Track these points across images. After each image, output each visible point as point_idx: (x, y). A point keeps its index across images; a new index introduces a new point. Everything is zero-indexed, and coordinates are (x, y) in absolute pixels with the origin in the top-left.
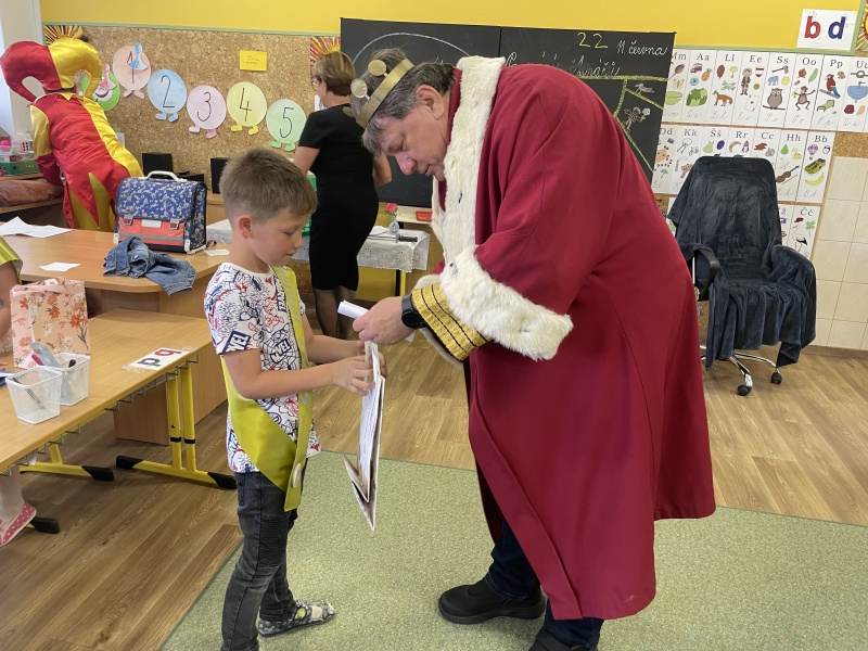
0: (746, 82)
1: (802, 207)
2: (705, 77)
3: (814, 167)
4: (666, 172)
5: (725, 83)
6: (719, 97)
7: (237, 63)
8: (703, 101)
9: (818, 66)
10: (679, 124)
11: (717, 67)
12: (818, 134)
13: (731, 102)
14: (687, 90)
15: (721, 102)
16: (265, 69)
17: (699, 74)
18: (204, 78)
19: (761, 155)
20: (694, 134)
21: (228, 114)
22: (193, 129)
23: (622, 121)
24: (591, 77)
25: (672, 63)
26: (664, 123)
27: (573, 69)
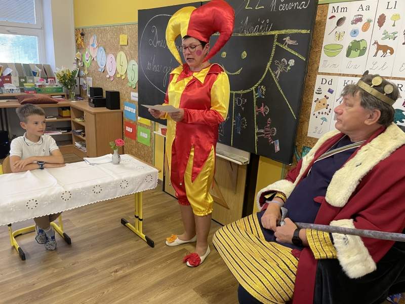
2: (365, 28)
4: (325, 119)
5: (385, 33)
6: (380, 47)
7: (119, 42)
8: (362, 52)
10: (340, 74)
11: (378, 17)
13: (392, 52)
14: (347, 41)
15: (381, 52)
16: (127, 44)
17: (359, 25)
18: (110, 50)
21: (116, 69)
22: (108, 76)
23: (273, 71)
24: (253, 34)
25: (334, 16)
26: (325, 74)
27: (242, 29)
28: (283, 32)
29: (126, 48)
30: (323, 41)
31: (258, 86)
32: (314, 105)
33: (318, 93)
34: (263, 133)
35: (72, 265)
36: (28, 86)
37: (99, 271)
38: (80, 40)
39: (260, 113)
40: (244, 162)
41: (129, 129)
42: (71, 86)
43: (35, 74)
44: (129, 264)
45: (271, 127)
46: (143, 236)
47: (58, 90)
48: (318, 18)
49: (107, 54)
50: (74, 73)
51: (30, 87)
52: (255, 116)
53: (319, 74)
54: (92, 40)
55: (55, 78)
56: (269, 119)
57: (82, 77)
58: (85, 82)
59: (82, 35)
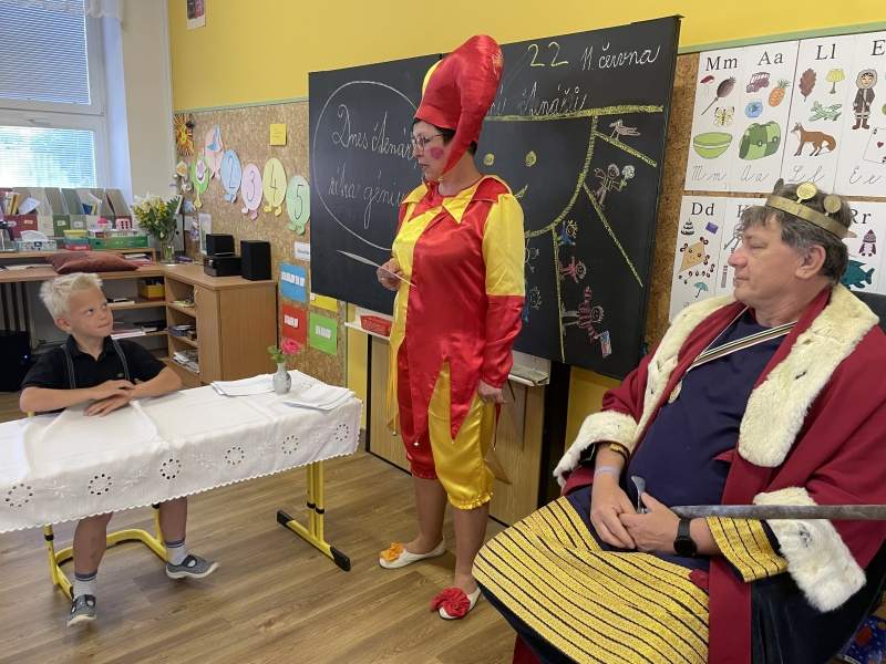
0: (863, 100)
2: (775, 99)
4: (702, 286)
5: (817, 107)
6: (807, 137)
7: (269, 138)
8: (772, 148)
10: (729, 194)
11: (800, 75)
13: (832, 145)
14: (739, 127)
15: (809, 147)
16: (285, 143)
17: (763, 95)
18: (250, 156)
21: (263, 194)
22: (244, 211)
23: (591, 190)
24: (547, 117)
25: (711, 78)
26: (699, 193)
27: (523, 107)
28: (609, 111)
29: (284, 150)
30: (691, 127)
31: (560, 223)
32: (679, 257)
33: (687, 233)
34: (576, 319)
35: (174, 612)
36: (72, 234)
37: (232, 624)
38: (184, 136)
39: (569, 278)
40: (537, 380)
41: (292, 322)
42: (166, 232)
43: (88, 209)
44: (296, 607)
45: (591, 305)
46: (326, 547)
47: (138, 243)
48: (678, 82)
49: (243, 164)
50: (172, 205)
51: (77, 237)
52: (558, 284)
53: (687, 193)
54: (211, 136)
55: (130, 218)
56: (588, 289)
57: (190, 214)
58: (195, 224)
59: (190, 125)
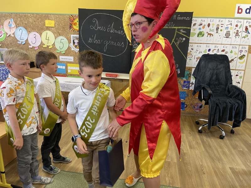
1: (238, 71)
3: (242, 57)
5: (210, 29)
7: (44, 24)
8: (203, 35)
9: (242, 23)
12: (243, 46)
14: (197, 32)
15: (209, 36)
16: (54, 26)
17: (201, 26)
18: (33, 29)
19: (223, 53)
20: (200, 46)
21: (42, 41)
22: (30, 47)
23: (175, 42)
26: (190, 43)
49: (29, 32)
54: (8, 22)
